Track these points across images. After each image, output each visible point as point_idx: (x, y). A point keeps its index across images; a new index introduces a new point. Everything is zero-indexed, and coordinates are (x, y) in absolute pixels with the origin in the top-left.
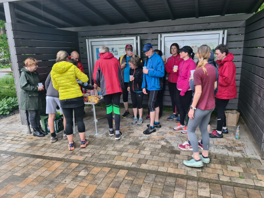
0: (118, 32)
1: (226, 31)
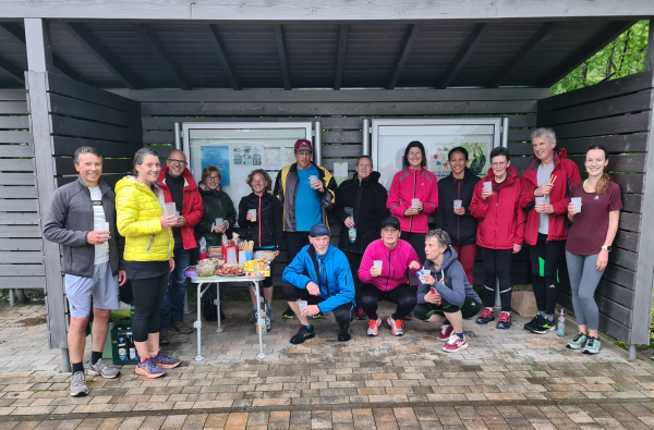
0: (256, 108)
1: (506, 120)
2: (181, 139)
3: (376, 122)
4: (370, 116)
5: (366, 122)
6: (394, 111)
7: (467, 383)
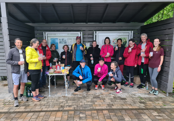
0: (65, 28)
1: (132, 31)
2: (45, 36)
3: (97, 32)
4: (96, 30)
5: (95, 32)
6: (102, 29)
7: (123, 103)
